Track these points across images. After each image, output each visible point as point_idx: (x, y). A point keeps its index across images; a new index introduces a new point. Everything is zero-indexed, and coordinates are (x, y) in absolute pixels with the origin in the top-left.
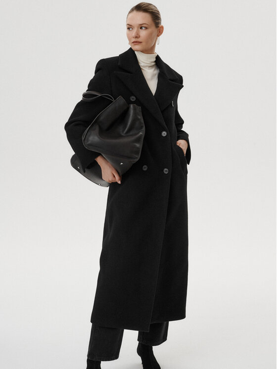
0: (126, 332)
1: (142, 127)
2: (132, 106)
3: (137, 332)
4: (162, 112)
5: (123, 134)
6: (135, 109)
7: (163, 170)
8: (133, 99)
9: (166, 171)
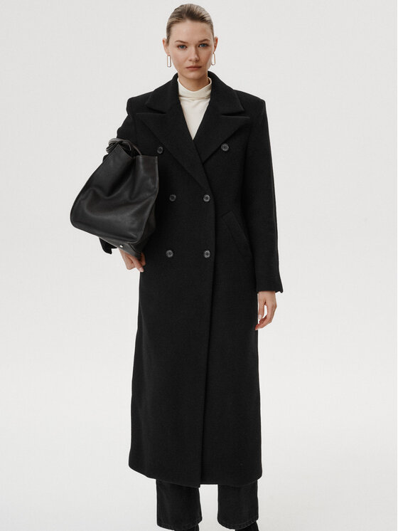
2: (141, 158)
6: (146, 162)
7: (203, 254)
8: (160, 150)
9: (207, 254)
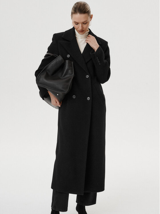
0: (70, 195)
1: (72, 73)
2: (67, 61)
3: (76, 195)
4: (86, 64)
5: (61, 78)
6: (69, 63)
7: (87, 98)
8: (68, 56)
9: (88, 98)
